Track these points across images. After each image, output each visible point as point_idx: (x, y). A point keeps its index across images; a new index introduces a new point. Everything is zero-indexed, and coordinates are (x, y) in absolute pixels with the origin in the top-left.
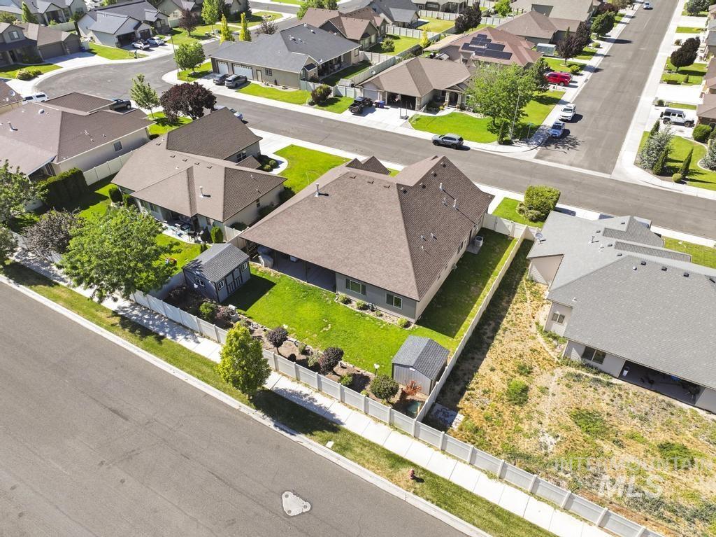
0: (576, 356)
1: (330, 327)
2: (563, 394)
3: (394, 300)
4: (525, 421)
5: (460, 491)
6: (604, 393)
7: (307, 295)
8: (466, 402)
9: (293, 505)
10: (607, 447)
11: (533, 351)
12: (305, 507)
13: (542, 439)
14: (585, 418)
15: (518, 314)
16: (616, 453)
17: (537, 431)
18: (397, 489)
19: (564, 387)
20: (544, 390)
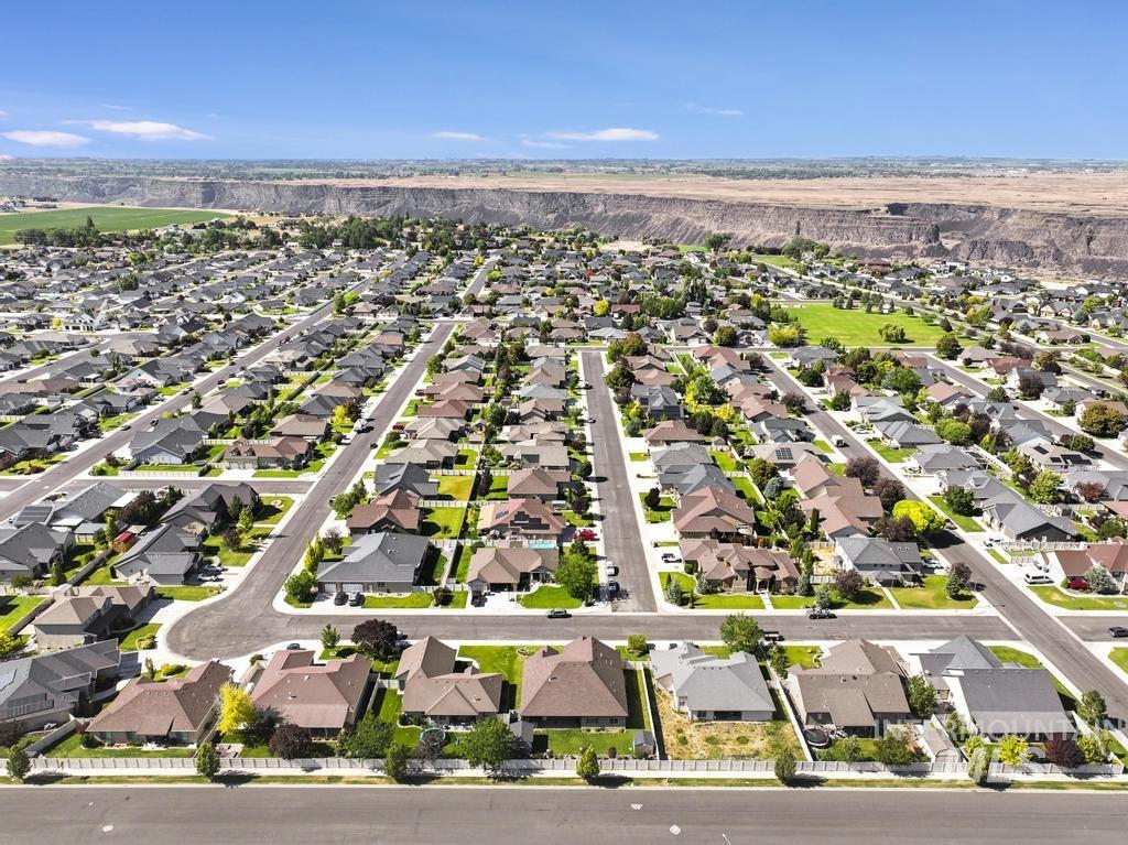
0: (695, 718)
3: (613, 721)
5: (685, 779)
7: (569, 735)
10: (721, 746)
12: (641, 805)
14: (710, 740)
18: (665, 787)
20: (691, 736)
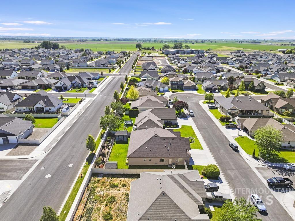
4: (105, 188)
6: (124, 201)
9: (70, 165)
10: (104, 203)
12: (71, 167)
13: (101, 192)
17: (103, 191)
19: (122, 194)
20: (119, 190)
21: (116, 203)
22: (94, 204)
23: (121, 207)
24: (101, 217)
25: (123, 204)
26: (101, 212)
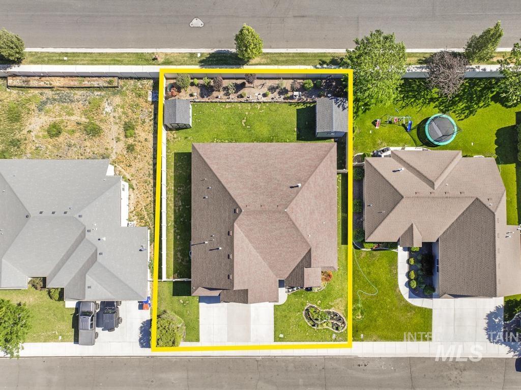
1: (243, 124)
2: (108, 143)
4: (121, 114)
6: (89, 153)
8: (150, 110)
9: (197, 23)
10: (83, 119)
11: (130, 166)
12: (192, 25)
13: (111, 107)
14: (95, 132)
15: (147, 192)
16: (79, 118)
17: (115, 111)
18: (161, 52)
19: (109, 147)
20: (118, 140)
21: (85, 140)
22: (81, 102)
23: (75, 149)
24: (55, 119)
25: (82, 151)
26: (65, 118)
